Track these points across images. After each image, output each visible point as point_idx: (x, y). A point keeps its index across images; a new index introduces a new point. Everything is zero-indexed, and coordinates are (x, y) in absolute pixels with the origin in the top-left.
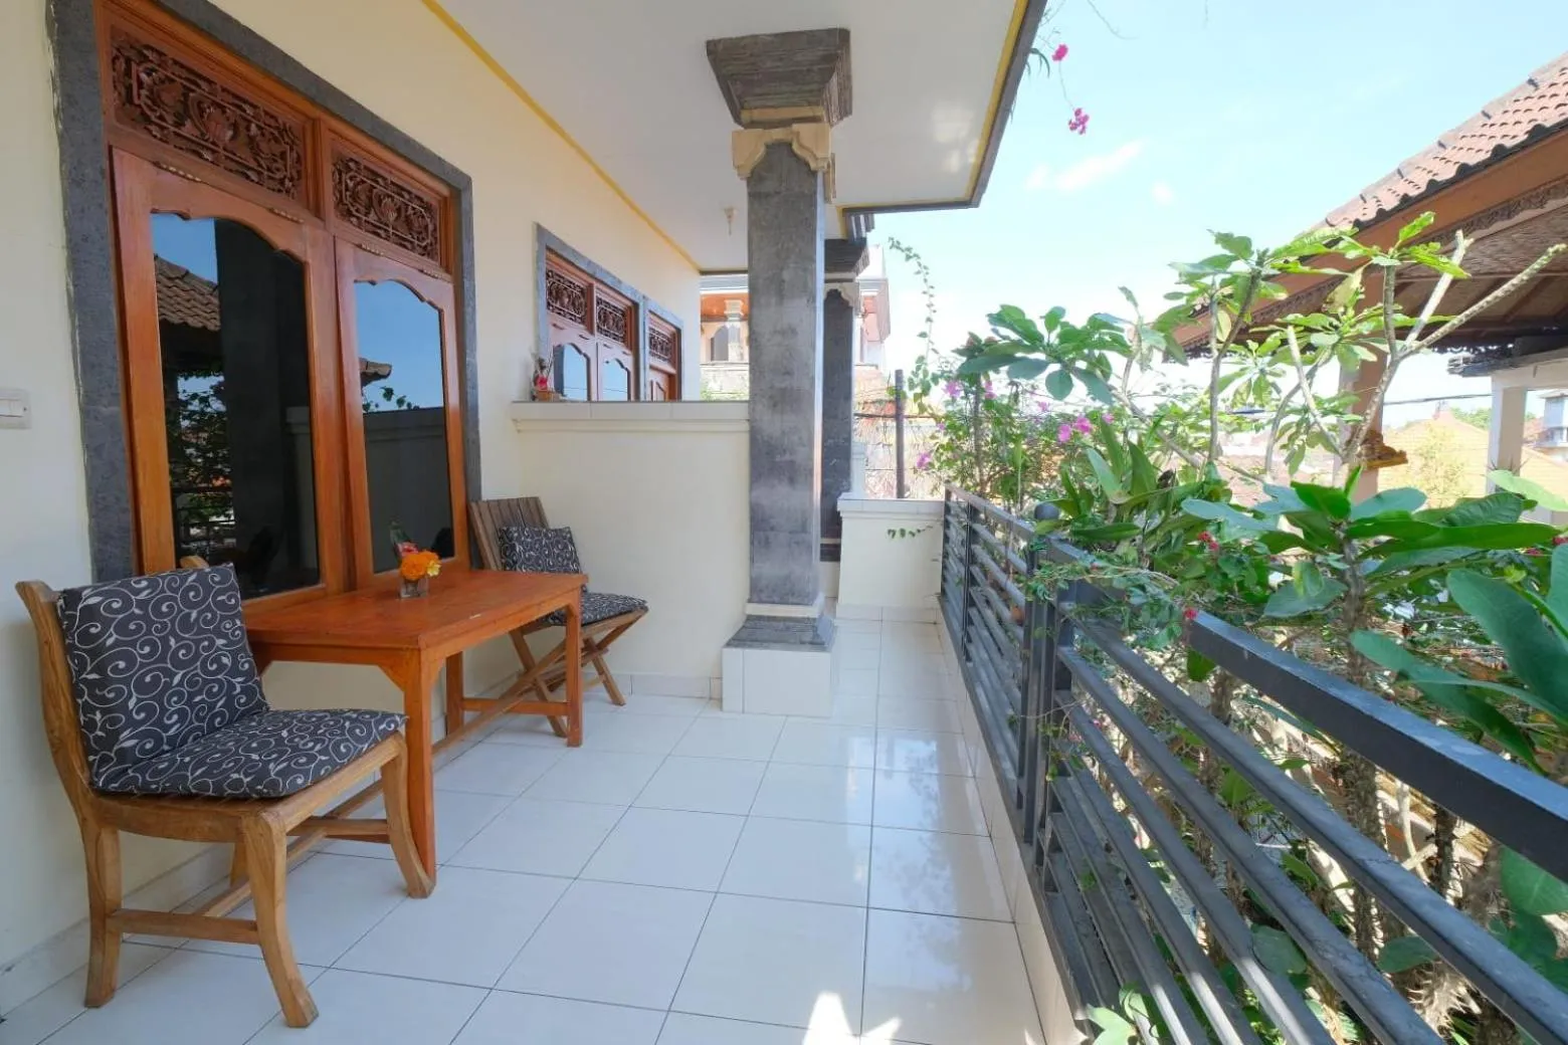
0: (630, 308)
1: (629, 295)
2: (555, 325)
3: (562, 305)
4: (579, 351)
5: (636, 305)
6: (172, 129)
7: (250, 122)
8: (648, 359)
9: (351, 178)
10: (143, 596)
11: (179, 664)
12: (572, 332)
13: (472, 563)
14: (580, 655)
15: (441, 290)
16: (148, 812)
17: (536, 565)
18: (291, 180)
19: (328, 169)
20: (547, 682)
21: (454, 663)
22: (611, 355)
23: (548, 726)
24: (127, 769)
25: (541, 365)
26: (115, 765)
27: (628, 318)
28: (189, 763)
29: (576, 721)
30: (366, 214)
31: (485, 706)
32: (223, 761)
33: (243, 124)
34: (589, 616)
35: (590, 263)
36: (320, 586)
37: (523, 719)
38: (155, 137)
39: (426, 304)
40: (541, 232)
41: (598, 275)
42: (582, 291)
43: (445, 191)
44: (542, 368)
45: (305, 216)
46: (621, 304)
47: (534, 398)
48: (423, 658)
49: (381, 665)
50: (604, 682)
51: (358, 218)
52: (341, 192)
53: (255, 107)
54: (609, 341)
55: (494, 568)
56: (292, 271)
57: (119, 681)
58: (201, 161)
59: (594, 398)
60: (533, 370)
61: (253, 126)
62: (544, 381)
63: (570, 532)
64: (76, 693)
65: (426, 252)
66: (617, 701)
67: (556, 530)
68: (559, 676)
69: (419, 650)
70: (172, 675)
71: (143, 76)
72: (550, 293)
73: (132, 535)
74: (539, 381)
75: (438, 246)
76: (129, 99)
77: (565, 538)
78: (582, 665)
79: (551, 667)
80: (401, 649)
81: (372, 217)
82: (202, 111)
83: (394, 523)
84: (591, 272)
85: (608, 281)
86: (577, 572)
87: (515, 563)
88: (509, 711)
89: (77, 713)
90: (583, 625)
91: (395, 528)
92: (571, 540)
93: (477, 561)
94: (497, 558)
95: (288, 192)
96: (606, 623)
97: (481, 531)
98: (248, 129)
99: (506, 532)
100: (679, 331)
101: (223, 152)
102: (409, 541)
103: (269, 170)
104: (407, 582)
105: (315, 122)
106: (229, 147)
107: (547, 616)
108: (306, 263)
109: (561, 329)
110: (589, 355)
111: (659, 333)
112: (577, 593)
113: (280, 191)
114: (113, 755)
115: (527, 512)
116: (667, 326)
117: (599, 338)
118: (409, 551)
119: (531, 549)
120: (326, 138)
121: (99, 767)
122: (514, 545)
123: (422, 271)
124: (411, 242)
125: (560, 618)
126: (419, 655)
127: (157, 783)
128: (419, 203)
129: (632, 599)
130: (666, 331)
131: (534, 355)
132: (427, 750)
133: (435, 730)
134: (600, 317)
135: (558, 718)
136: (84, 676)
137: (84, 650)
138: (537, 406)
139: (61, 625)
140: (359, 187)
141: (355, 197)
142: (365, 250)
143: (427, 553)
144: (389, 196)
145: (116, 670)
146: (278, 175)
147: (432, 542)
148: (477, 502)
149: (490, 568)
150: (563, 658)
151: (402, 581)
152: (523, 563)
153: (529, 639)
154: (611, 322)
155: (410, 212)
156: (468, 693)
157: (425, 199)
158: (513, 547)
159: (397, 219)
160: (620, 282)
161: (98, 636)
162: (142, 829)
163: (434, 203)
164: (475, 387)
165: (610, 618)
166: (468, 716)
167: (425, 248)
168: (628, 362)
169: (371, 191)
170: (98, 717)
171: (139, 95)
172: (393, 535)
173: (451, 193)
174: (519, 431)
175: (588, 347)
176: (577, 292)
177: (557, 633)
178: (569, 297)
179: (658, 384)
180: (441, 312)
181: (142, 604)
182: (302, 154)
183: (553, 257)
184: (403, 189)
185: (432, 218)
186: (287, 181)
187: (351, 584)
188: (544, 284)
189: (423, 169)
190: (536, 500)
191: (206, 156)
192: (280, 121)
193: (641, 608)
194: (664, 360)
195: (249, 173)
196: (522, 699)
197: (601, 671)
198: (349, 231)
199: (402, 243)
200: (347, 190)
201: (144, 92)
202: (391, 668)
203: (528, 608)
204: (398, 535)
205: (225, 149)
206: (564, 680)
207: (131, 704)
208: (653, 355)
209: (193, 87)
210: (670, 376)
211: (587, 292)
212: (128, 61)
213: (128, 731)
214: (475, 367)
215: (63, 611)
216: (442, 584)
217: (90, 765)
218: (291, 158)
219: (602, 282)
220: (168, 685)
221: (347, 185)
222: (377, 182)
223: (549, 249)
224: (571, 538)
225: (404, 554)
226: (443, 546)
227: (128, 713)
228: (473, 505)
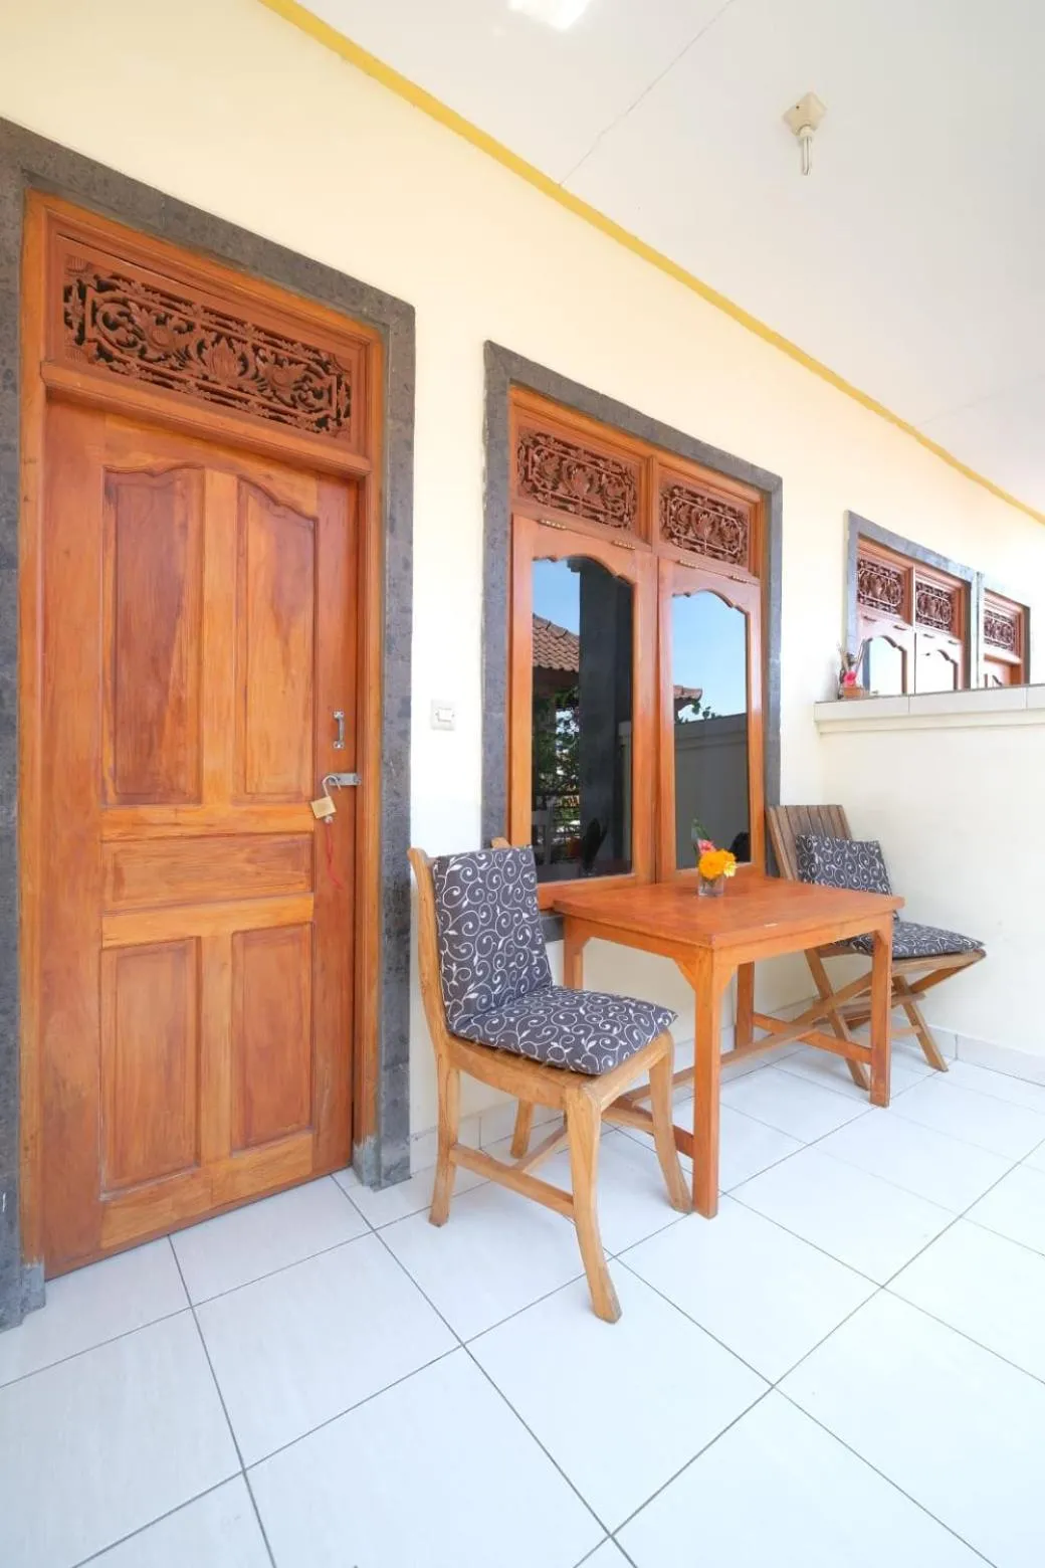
0: (959, 590)
1: (957, 574)
2: (866, 618)
3: (875, 595)
4: (893, 644)
5: (967, 585)
6: (551, 492)
7: (601, 473)
8: (980, 646)
9: (675, 503)
10: (482, 868)
11: (504, 932)
12: (887, 622)
13: (767, 872)
14: (890, 993)
15: (748, 594)
16: (484, 1061)
17: (836, 880)
18: (628, 515)
19: (656, 497)
20: (846, 1017)
21: (746, 972)
22: (931, 646)
23: (846, 1070)
24: (469, 1019)
25: (849, 660)
26: (463, 1014)
27: (956, 601)
28: (515, 1023)
29: (882, 1074)
30: (685, 534)
31: (778, 1028)
32: (542, 1027)
33: (597, 476)
34: (902, 949)
35: (909, 543)
36: (633, 875)
37: (816, 1054)
38: (539, 501)
39: (734, 610)
40: (853, 519)
41: (920, 557)
42: (899, 578)
43: (755, 497)
44: (850, 664)
45: (637, 543)
46: (945, 586)
47: (840, 697)
48: (716, 959)
49: (676, 960)
50: (918, 1035)
51: (678, 538)
52: (665, 519)
53: (605, 460)
54: (930, 630)
55: (790, 878)
56: (624, 592)
57: (468, 939)
58: (566, 513)
59: (910, 690)
60: (839, 668)
61: (604, 477)
62: (852, 677)
63: (878, 847)
64: (440, 946)
65: (736, 559)
66: (936, 1063)
67: (861, 843)
68: (862, 1013)
69: (712, 951)
70: (498, 940)
71: (536, 457)
72: (861, 584)
73: (506, 814)
74: (846, 677)
75: (747, 552)
76: (526, 479)
77: (872, 853)
78: (893, 1006)
79: (851, 1001)
80: (695, 945)
81: (691, 535)
82: (570, 474)
83: (696, 821)
84: (908, 553)
85: (932, 561)
86: (886, 893)
87: (813, 875)
88: (800, 1040)
89: (440, 962)
90: (894, 959)
91: (697, 825)
92: (879, 856)
93: (773, 869)
94: (795, 868)
95: (625, 525)
96: (928, 961)
97: (778, 837)
98: (600, 480)
99: (805, 841)
100: (1026, 610)
101: (582, 503)
102: (708, 839)
103: (613, 510)
104: (705, 880)
105: (648, 460)
106: (586, 499)
107: (849, 940)
108: (636, 583)
109: (874, 621)
110: (905, 647)
111: (997, 616)
112: (889, 918)
113: (619, 526)
114: (462, 1003)
115: (828, 822)
116: (1008, 605)
117: (918, 628)
118: (707, 849)
119: (832, 862)
120: (656, 468)
121: (452, 1013)
122: (813, 856)
123: (731, 578)
124: (723, 553)
125: (866, 945)
126: (712, 956)
127: (495, 1036)
128: (732, 514)
129: (962, 937)
130: (1007, 612)
131: (842, 651)
132: (716, 1061)
133: (724, 1042)
134: (919, 605)
135: (859, 1063)
136: (446, 931)
137: (448, 909)
138: (844, 704)
139: (434, 886)
140: (681, 510)
141: (677, 520)
142: (683, 565)
143: (724, 853)
144: (705, 513)
145: (467, 928)
146: (619, 514)
147: (730, 844)
148: (775, 809)
149: (786, 877)
150: (868, 994)
151: (701, 878)
152: (822, 876)
153: (829, 963)
154: (934, 608)
155: (724, 523)
156: (759, 1007)
157: (737, 509)
158: (812, 859)
159: (711, 532)
160: (946, 560)
161: (458, 898)
162: (480, 1076)
163: (746, 511)
164: (778, 688)
165: (932, 956)
166: (758, 1033)
167: (735, 556)
168: (956, 653)
169: (690, 512)
170: (454, 968)
171: (532, 472)
172: (694, 831)
173: (762, 497)
174: (822, 734)
175: (904, 639)
176: (893, 578)
177: (862, 963)
178: (883, 586)
179: (995, 678)
180: (747, 616)
181: (483, 874)
182: (637, 492)
183: (866, 545)
184: (717, 504)
185: (743, 525)
186: (625, 516)
187: (656, 878)
188: (856, 575)
189: (735, 479)
190: (838, 808)
191: (571, 509)
192: (623, 467)
193: (977, 951)
194: (1005, 647)
195: (599, 516)
196: (816, 1030)
197: (915, 1021)
198: (672, 551)
199: (715, 554)
200: (671, 514)
201: (535, 469)
202: (685, 964)
203: (829, 926)
204: (698, 832)
205: (583, 500)
206: (869, 1018)
207: (476, 960)
208: (988, 642)
209: (566, 456)
210: (1013, 668)
211: (904, 578)
212: (527, 448)
213: (473, 985)
214: (778, 667)
215: (437, 874)
216: (736, 888)
217: (446, 1009)
218: (629, 495)
219: (924, 564)
220: (495, 950)
221: (671, 510)
222: (695, 502)
223: (862, 536)
224: (880, 853)
225: (703, 852)
226: (740, 849)
227: (473, 968)
228: (771, 810)
